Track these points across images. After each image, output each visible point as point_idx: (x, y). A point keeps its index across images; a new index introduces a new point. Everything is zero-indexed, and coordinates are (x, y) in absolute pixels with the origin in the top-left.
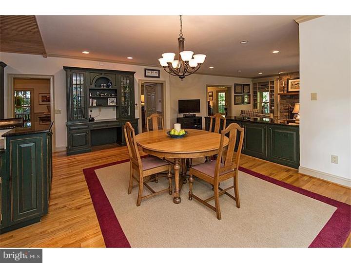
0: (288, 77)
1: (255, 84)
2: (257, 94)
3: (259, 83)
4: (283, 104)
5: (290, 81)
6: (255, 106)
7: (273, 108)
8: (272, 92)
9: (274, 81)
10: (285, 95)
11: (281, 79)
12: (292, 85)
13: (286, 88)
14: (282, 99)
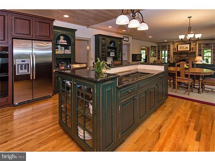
0: (178, 43)
1: (159, 46)
2: (160, 51)
3: (161, 46)
4: (175, 57)
5: (179, 45)
6: (159, 58)
7: (169, 59)
8: (169, 51)
9: (170, 45)
10: (177, 53)
11: (173, 44)
12: (180, 48)
13: (177, 49)
14: (174, 54)
